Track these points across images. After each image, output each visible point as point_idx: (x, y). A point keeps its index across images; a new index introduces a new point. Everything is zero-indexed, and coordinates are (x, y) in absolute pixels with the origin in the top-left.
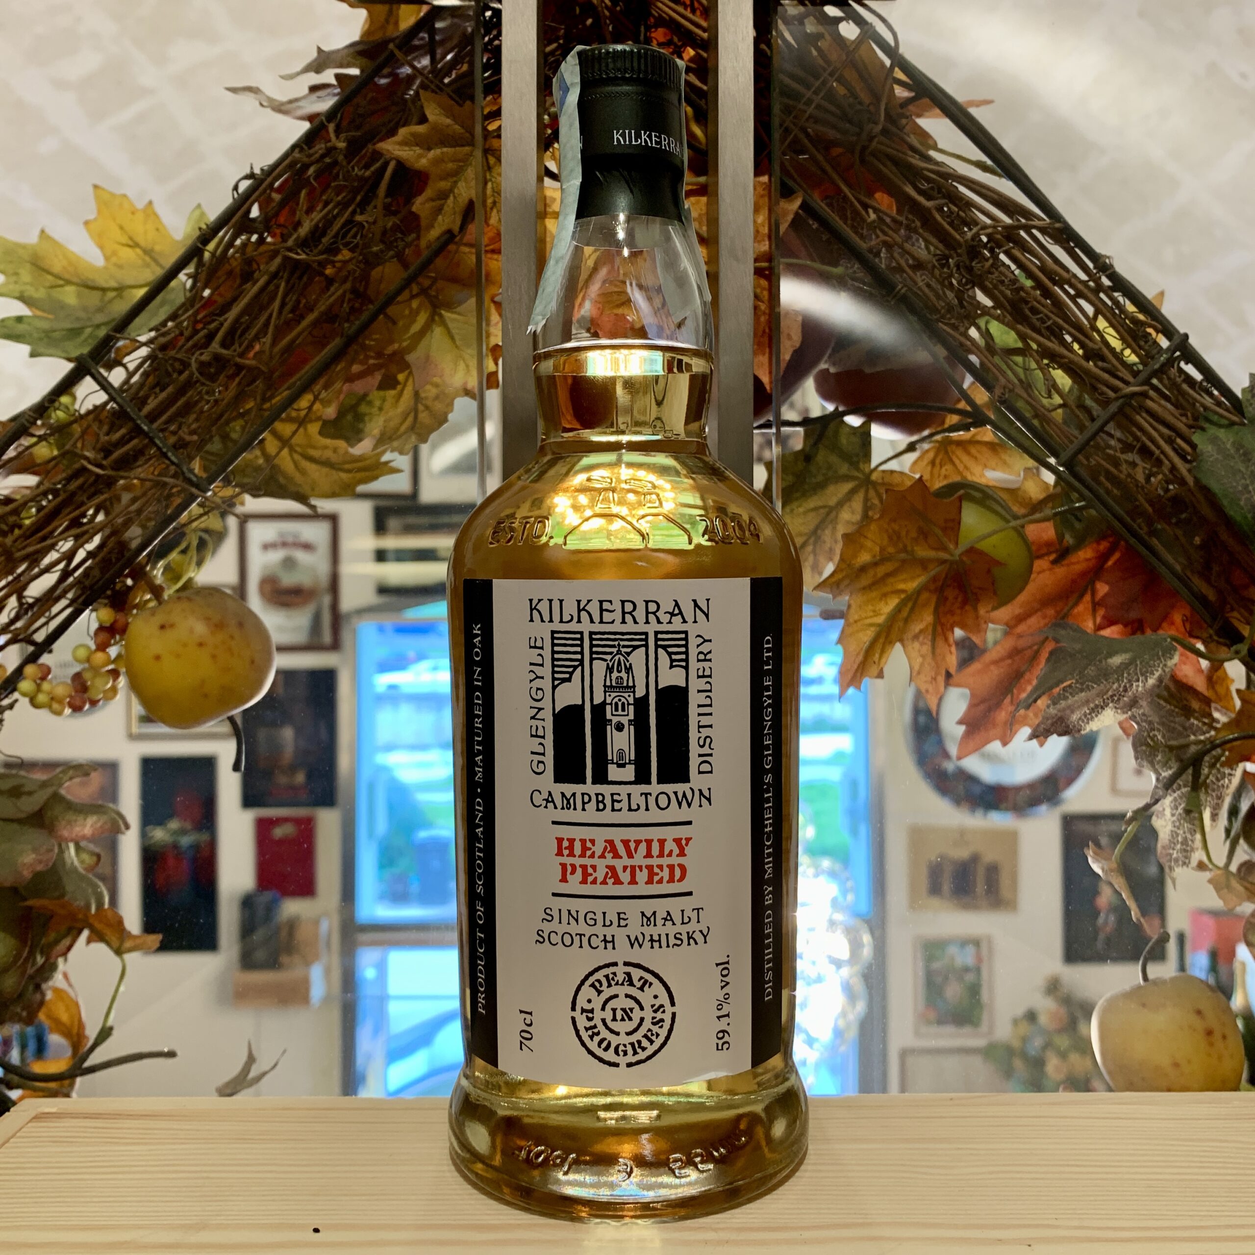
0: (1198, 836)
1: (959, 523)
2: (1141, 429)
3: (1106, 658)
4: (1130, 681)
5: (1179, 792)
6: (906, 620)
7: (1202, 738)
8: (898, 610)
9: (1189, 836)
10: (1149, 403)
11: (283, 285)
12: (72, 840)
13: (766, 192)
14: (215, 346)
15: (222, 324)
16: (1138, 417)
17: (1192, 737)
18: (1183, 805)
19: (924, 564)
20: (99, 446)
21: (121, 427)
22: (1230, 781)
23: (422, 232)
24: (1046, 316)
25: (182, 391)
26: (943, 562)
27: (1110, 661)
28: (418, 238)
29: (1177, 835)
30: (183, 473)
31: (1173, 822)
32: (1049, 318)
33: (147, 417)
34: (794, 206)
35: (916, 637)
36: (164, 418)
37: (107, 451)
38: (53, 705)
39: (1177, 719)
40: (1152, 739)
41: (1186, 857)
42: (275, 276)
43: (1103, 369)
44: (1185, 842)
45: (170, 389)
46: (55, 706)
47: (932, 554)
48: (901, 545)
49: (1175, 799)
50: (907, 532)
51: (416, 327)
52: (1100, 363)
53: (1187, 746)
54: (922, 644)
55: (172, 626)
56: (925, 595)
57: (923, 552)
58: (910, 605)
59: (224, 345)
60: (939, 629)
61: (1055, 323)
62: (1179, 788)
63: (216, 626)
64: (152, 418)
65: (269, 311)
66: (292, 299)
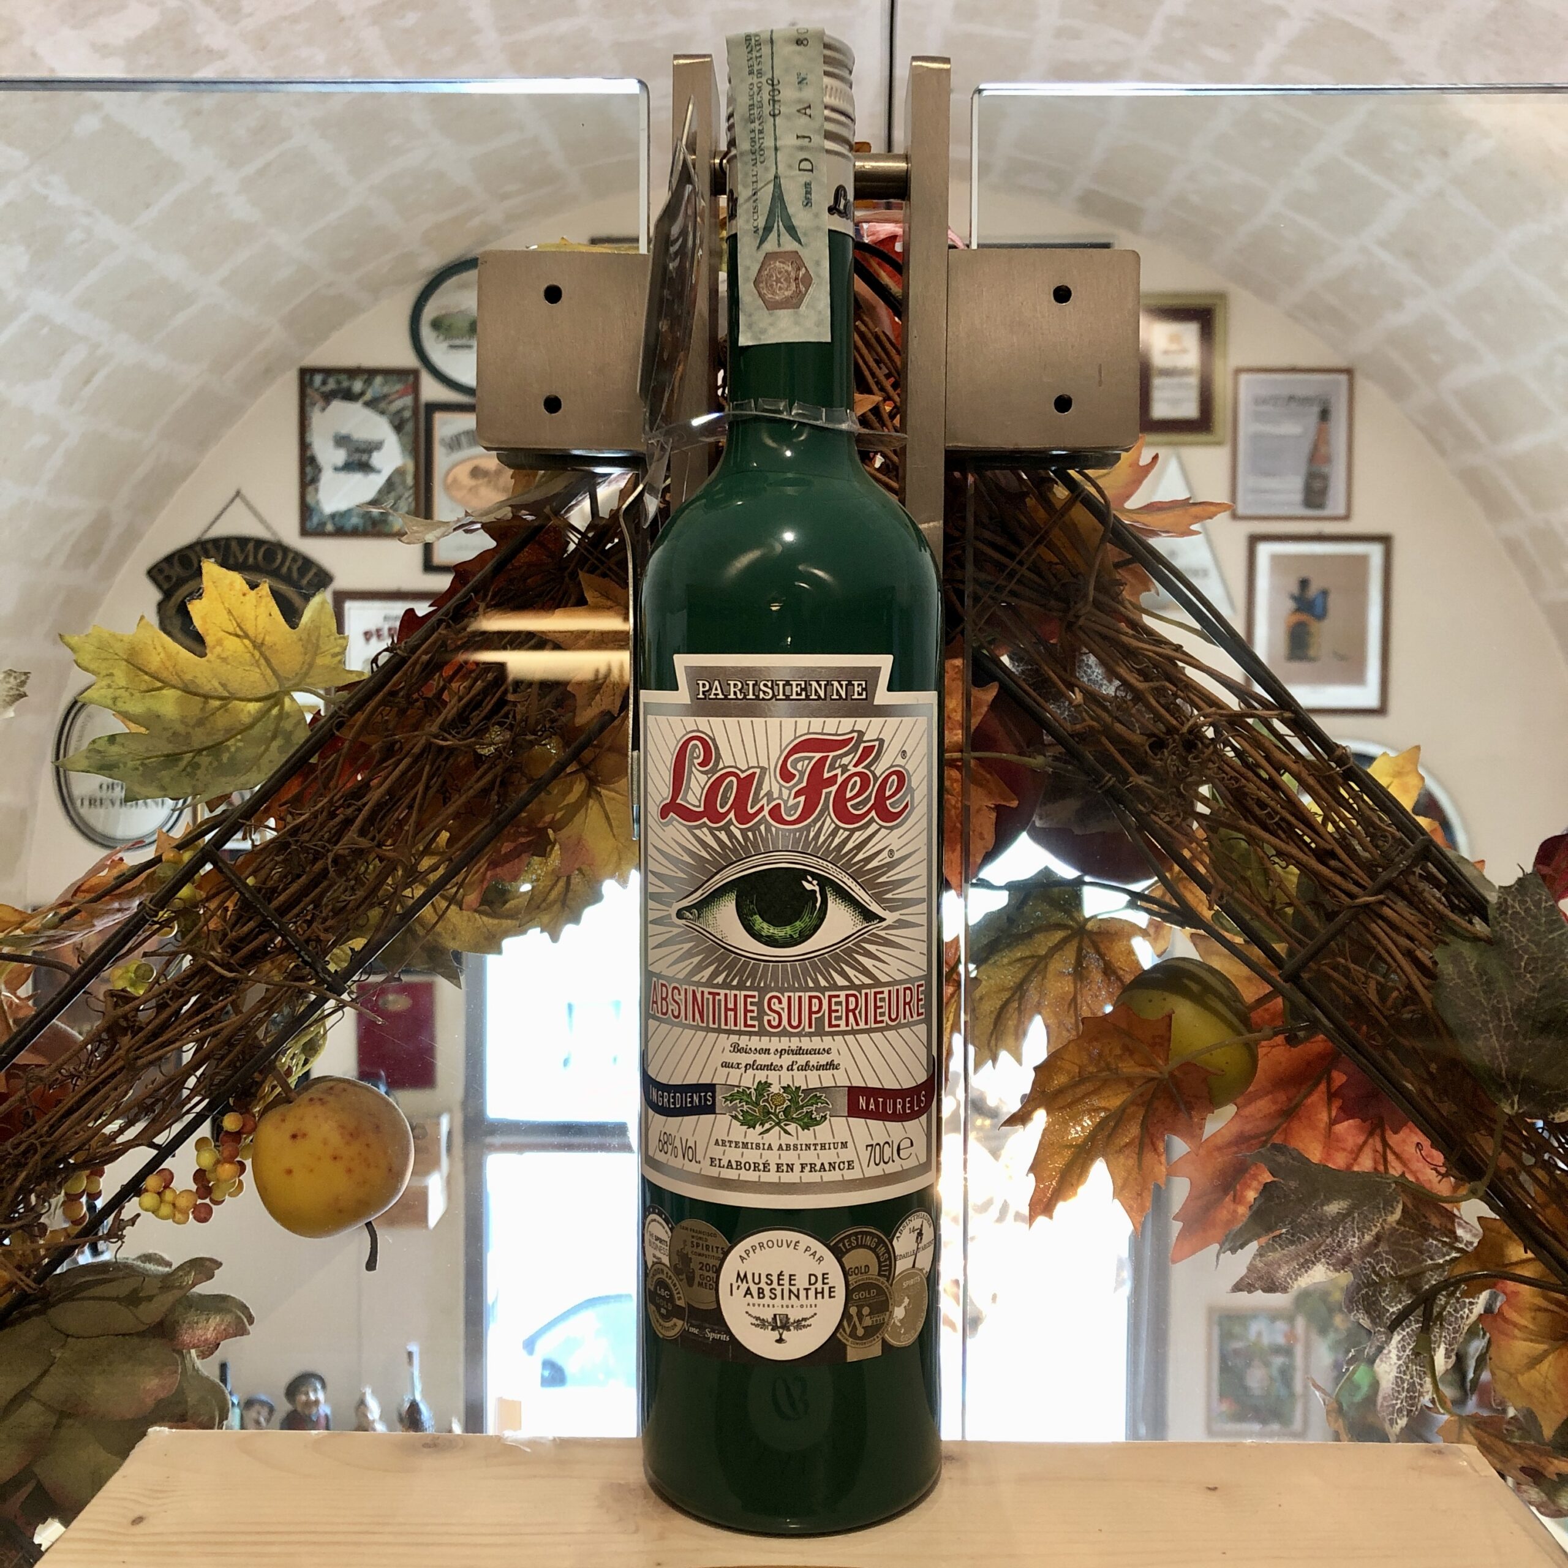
0: (1428, 1380)
1: (1169, 1040)
2: (1375, 937)
3: (1322, 1205)
4: (1345, 1237)
5: (1408, 1330)
6: (1110, 1136)
7: (1441, 1261)
8: (1099, 1127)
9: (1417, 1380)
10: (1387, 911)
11: (427, 768)
12: (193, 1347)
13: (958, 676)
14: (352, 833)
15: (360, 810)
16: (1374, 925)
17: (1430, 1262)
18: (1413, 1345)
19: (1129, 1081)
20: (225, 942)
21: (250, 919)
22: (1471, 1311)
23: (578, 711)
24: (1273, 810)
25: (314, 883)
26: (1153, 1079)
27: (1325, 1208)
28: (574, 716)
29: (1403, 1382)
30: (317, 973)
31: (1399, 1367)
32: (1277, 813)
33: (276, 910)
34: (989, 694)
35: (1120, 1151)
36: (295, 911)
37: (234, 948)
38: (177, 1213)
39: (1412, 1242)
40: (1378, 1275)
41: (1412, 1405)
42: (417, 759)
43: (1334, 870)
44: (1412, 1386)
45: (303, 880)
46: (178, 1216)
47: (1138, 1070)
48: (1102, 1064)
49: (1402, 1339)
50: (1110, 1051)
51: (572, 798)
52: (1333, 863)
53: (1420, 1274)
54: (1127, 1157)
55: (304, 1135)
56: (1133, 1108)
57: (1129, 1067)
58: (1112, 1124)
59: (362, 833)
60: (1147, 1140)
61: (1283, 819)
62: (1408, 1327)
63: (351, 1135)
64: (282, 911)
65: (412, 794)
66: (436, 782)
